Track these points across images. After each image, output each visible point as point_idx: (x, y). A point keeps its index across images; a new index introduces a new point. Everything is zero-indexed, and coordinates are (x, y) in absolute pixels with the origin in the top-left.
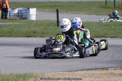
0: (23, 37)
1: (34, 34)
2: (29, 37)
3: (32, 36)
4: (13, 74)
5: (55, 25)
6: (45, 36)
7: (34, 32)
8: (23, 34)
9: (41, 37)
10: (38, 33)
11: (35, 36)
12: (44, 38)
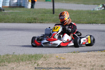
0: (25, 23)
1: (34, 20)
2: (30, 23)
3: (32, 22)
4: (25, 54)
5: (51, 13)
6: (44, 22)
7: (35, 19)
8: (25, 21)
9: (41, 23)
10: (38, 20)
11: (35, 22)
12: (43, 24)
